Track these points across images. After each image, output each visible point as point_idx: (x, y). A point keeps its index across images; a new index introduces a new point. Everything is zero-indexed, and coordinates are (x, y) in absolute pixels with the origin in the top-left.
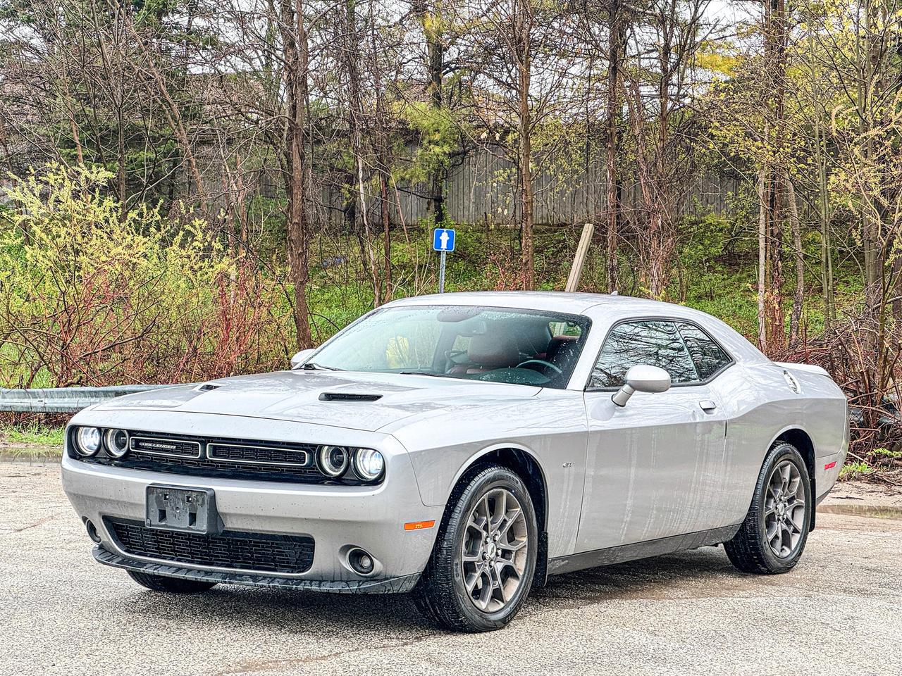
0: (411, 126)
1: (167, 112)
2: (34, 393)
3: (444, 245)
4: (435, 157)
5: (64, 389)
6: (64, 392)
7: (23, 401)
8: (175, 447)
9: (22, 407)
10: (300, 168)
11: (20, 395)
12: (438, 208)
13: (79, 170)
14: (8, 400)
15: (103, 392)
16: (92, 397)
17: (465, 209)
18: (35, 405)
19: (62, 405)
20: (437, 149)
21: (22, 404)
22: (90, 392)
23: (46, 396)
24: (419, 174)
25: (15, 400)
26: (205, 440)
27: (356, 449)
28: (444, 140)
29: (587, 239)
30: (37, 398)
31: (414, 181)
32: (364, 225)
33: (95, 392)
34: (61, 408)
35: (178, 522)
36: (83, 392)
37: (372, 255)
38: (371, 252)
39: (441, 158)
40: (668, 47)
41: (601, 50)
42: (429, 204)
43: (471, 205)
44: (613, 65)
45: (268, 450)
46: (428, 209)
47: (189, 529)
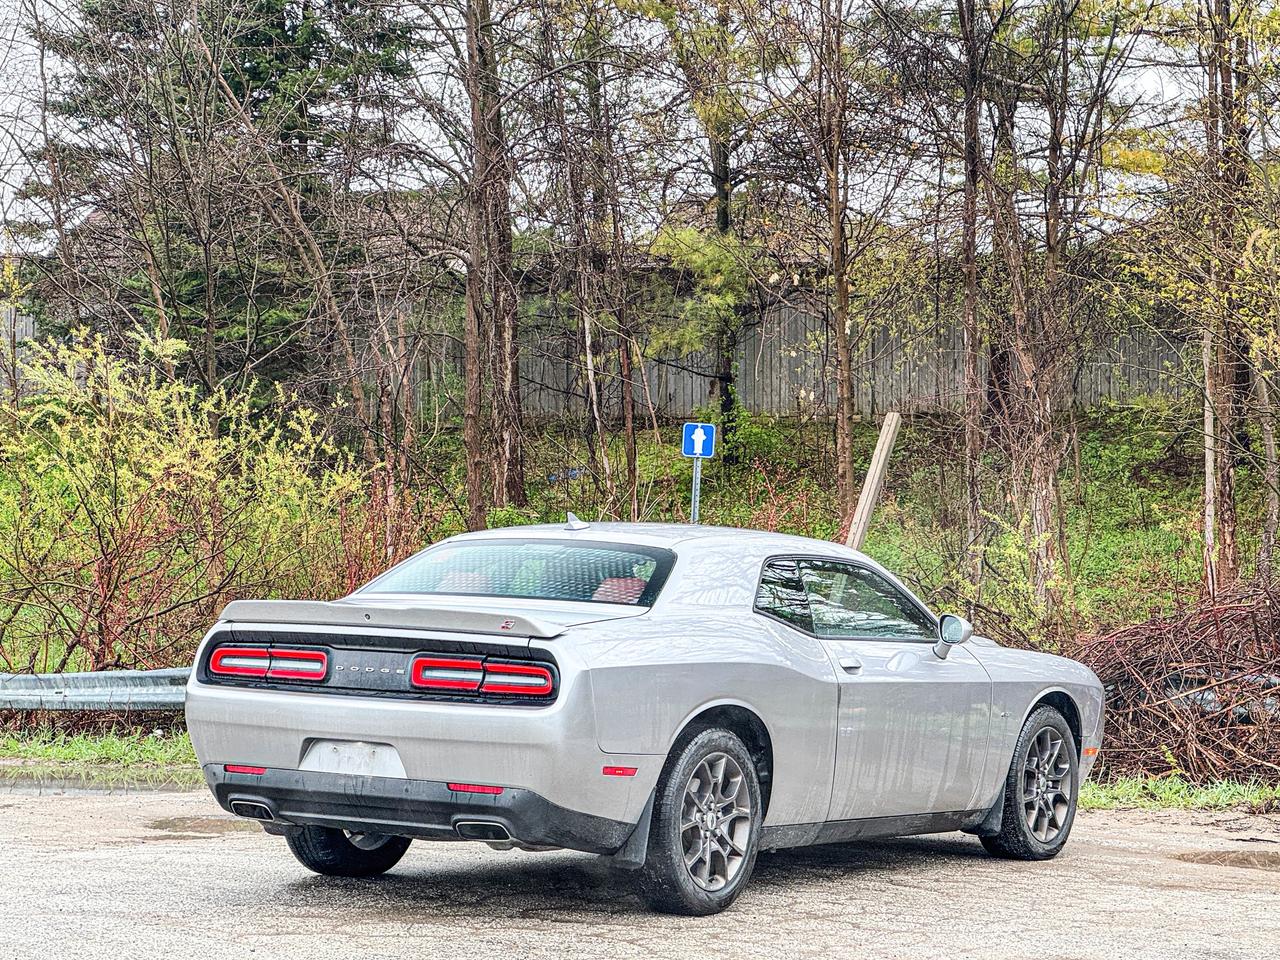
0: (674, 265)
1: (301, 250)
2: (49, 680)
3: (698, 449)
4: (714, 312)
5: (94, 674)
6: (93, 679)
7: (32, 692)
9: (31, 702)
10: (475, 331)
11: (28, 685)
12: (725, 391)
13: (138, 337)
14: (10, 691)
15: (151, 677)
16: (136, 686)
17: (774, 393)
18: (49, 698)
19: (90, 699)
20: (716, 300)
21: (31, 698)
22: (133, 678)
23: (67, 686)
24: (692, 337)
25: (21, 691)
28: (729, 286)
29: (890, 436)
30: (53, 688)
31: (685, 350)
32: (594, 418)
33: (140, 678)
34: (89, 703)
36: (121, 678)
37: (607, 464)
38: (605, 460)
39: (722, 313)
40: (1058, 140)
41: (955, 145)
42: (712, 384)
43: (783, 386)
44: (970, 168)
46: (711, 392)
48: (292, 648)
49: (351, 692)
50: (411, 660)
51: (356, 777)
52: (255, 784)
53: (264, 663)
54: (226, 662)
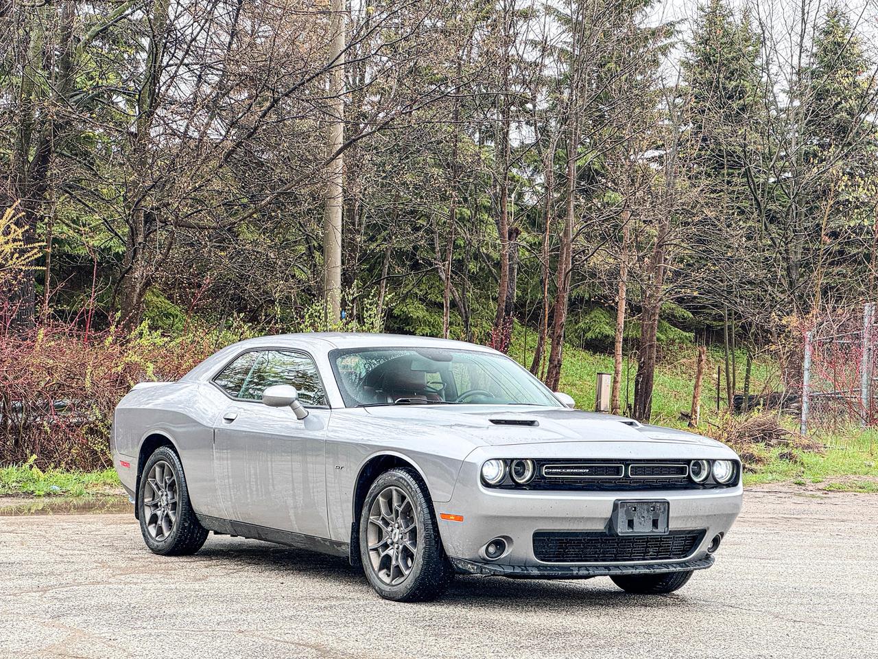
8: (588, 470)
26: (626, 462)
27: (714, 461)
35: (643, 528)
45: (667, 467)
47: (653, 532)
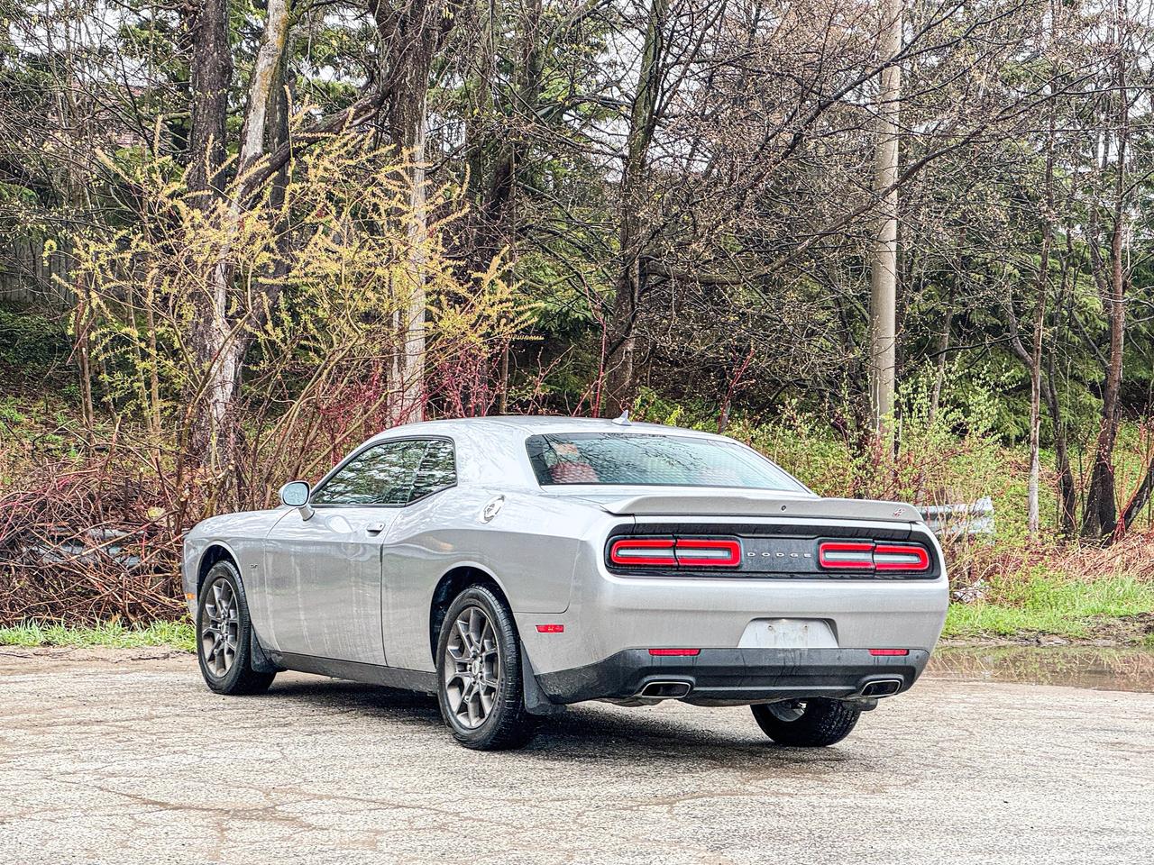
48: (699, 538)
49: (772, 575)
50: (812, 545)
51: (794, 650)
52: (690, 664)
53: (667, 553)
54: (622, 552)
